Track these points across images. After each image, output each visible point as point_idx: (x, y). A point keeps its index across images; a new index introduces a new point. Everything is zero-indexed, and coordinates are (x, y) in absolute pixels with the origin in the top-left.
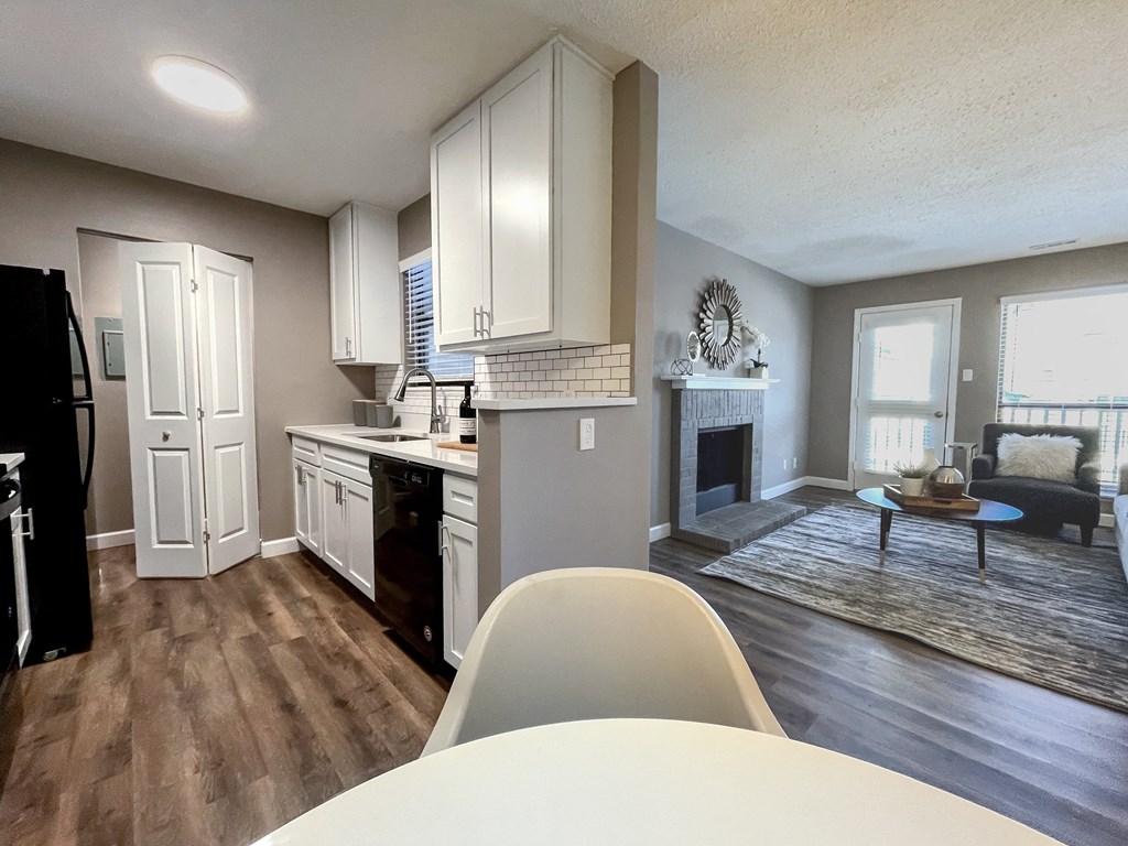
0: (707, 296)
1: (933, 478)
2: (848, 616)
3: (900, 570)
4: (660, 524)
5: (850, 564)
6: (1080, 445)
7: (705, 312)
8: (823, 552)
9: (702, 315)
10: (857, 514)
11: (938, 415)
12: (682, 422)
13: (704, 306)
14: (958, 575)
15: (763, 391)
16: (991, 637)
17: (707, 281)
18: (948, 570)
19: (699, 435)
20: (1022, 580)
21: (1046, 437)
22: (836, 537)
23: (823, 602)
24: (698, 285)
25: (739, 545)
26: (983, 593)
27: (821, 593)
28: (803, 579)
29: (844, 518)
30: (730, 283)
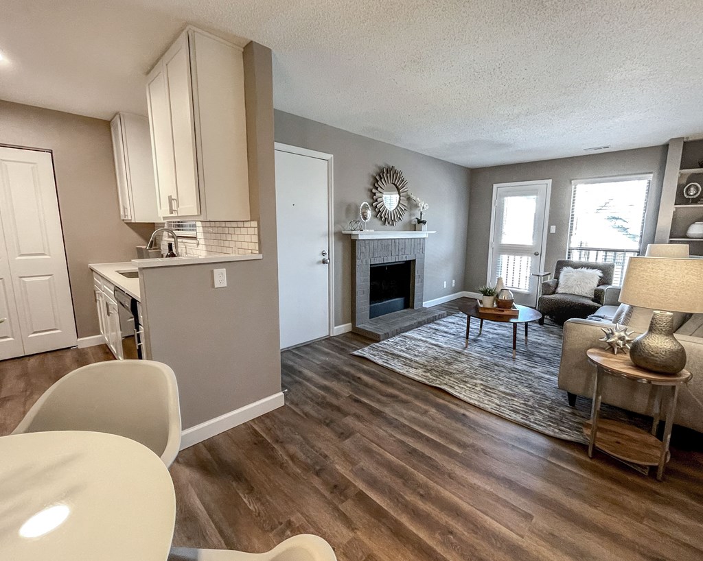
0: (378, 178)
1: (498, 295)
4: (344, 324)
5: (446, 348)
6: (601, 275)
7: (377, 188)
8: (437, 340)
9: (374, 191)
11: (536, 254)
12: (357, 260)
13: (376, 185)
15: (424, 239)
16: (490, 388)
17: (379, 167)
19: (371, 268)
21: (584, 270)
24: (373, 170)
25: (387, 336)
27: (415, 365)
28: (411, 357)
30: (398, 168)
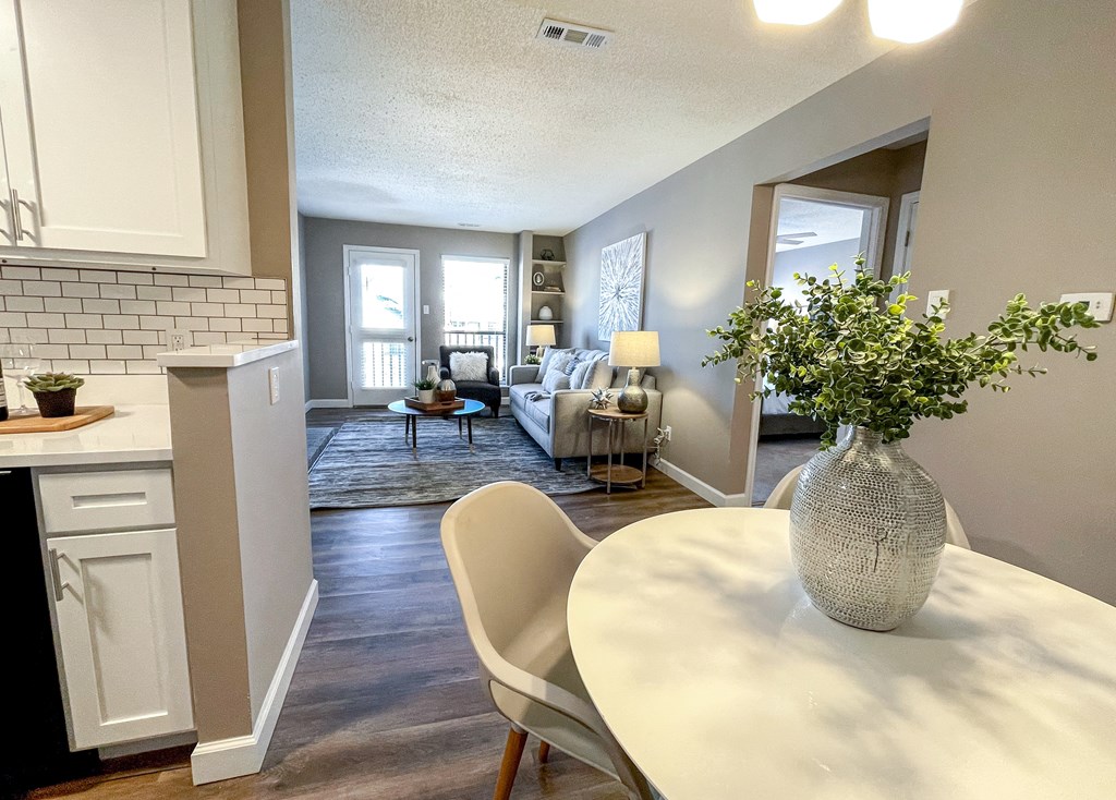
1: (439, 388)
2: (424, 500)
3: (428, 459)
5: (398, 465)
6: (486, 357)
8: (372, 462)
10: (372, 425)
11: (410, 340)
14: (458, 452)
18: (452, 450)
20: (487, 446)
22: (371, 447)
23: (403, 497)
26: (475, 459)
27: (397, 492)
28: (378, 486)
29: (365, 431)
